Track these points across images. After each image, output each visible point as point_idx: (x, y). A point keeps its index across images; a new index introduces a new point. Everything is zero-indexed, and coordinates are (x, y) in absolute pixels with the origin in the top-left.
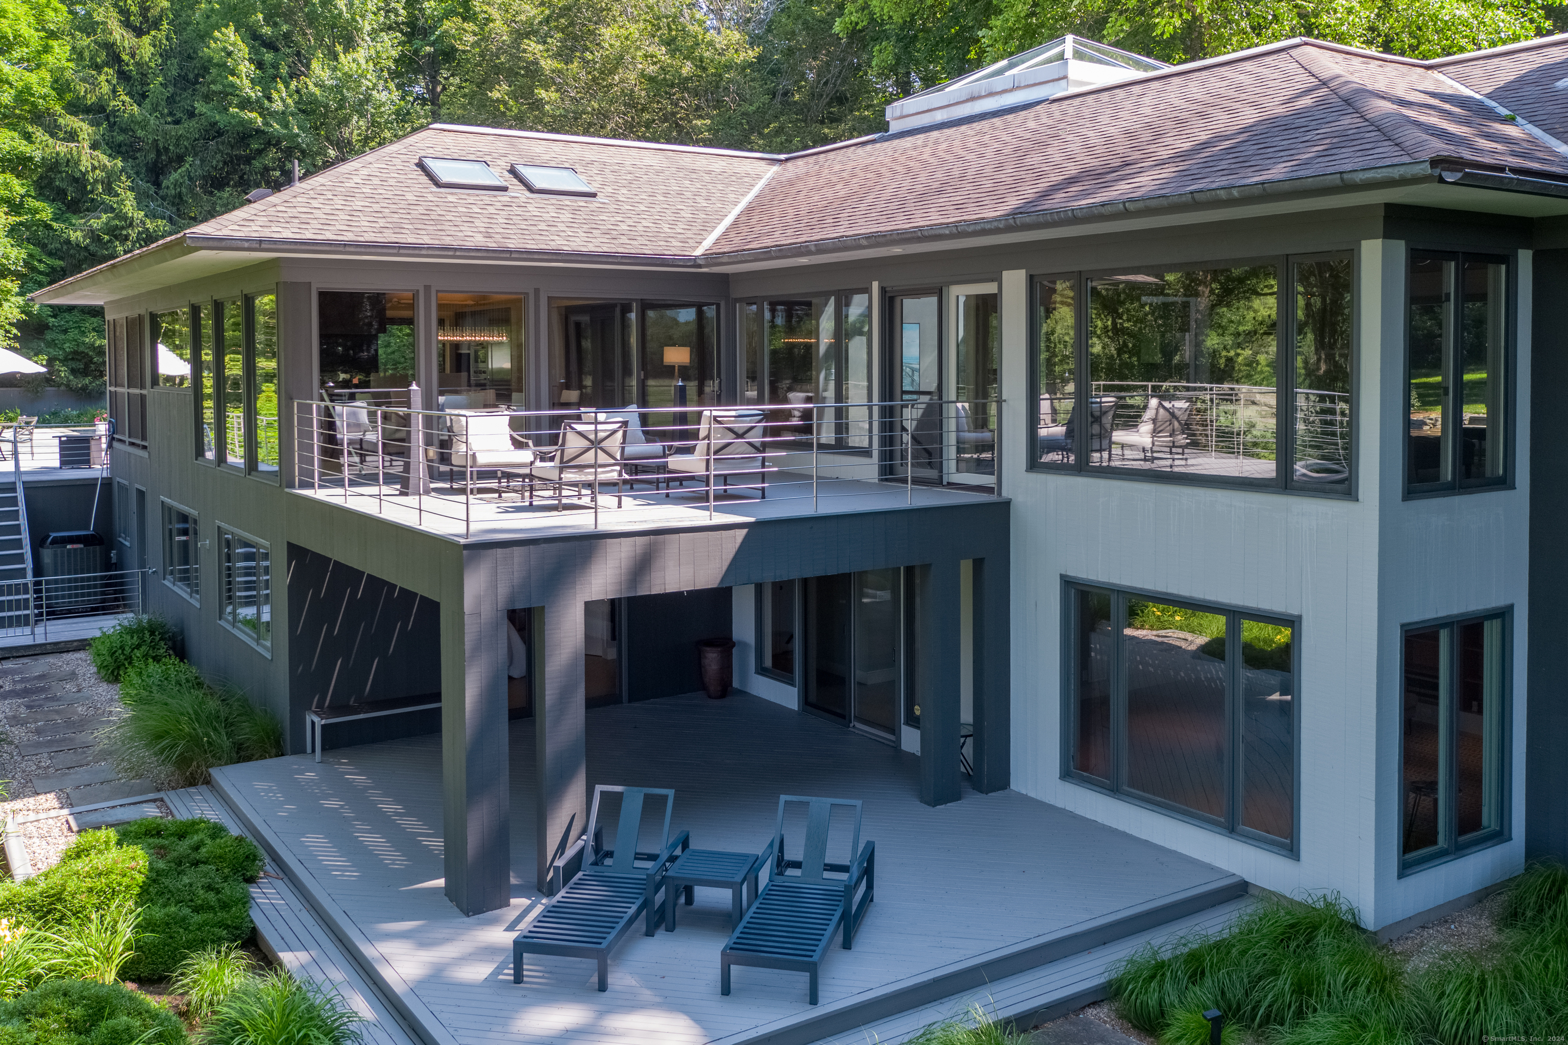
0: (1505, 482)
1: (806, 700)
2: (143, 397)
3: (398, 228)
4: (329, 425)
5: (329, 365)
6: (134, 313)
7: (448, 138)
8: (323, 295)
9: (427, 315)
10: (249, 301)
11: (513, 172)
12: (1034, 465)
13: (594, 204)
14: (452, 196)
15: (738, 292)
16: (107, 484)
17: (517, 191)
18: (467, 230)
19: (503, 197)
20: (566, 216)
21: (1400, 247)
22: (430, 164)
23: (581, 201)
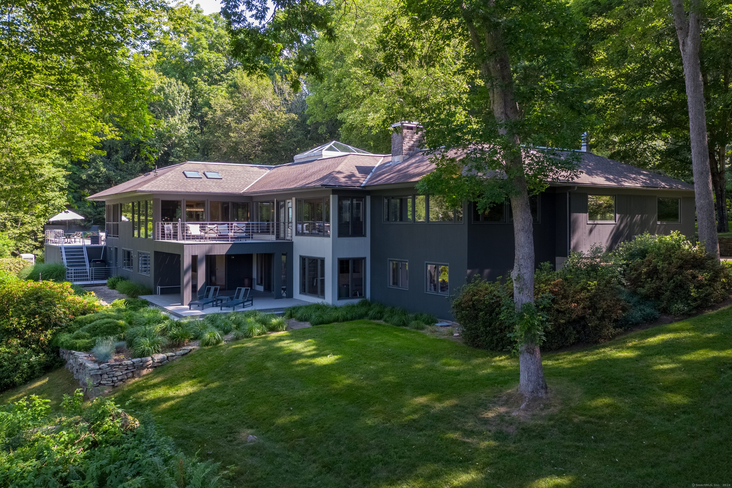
0: (365, 236)
1: (265, 289)
2: (118, 224)
3: (177, 188)
4: (163, 229)
5: (163, 216)
6: (116, 203)
7: (191, 165)
8: (162, 201)
9: (183, 205)
10: (146, 202)
11: (204, 174)
12: (296, 235)
13: (221, 181)
14: (189, 180)
15: (254, 200)
16: (105, 247)
17: (205, 179)
18: (191, 188)
19: (201, 180)
20: (214, 184)
21: (336, 196)
22: (186, 172)
23: (218, 180)
